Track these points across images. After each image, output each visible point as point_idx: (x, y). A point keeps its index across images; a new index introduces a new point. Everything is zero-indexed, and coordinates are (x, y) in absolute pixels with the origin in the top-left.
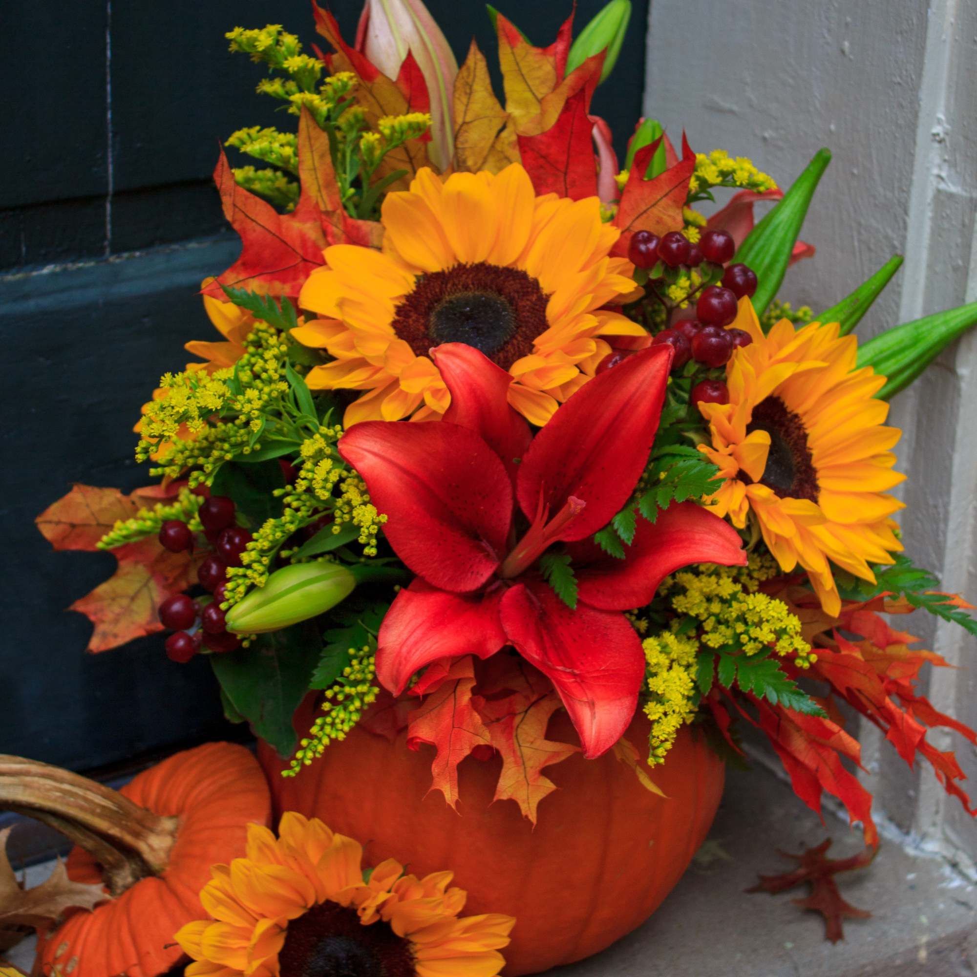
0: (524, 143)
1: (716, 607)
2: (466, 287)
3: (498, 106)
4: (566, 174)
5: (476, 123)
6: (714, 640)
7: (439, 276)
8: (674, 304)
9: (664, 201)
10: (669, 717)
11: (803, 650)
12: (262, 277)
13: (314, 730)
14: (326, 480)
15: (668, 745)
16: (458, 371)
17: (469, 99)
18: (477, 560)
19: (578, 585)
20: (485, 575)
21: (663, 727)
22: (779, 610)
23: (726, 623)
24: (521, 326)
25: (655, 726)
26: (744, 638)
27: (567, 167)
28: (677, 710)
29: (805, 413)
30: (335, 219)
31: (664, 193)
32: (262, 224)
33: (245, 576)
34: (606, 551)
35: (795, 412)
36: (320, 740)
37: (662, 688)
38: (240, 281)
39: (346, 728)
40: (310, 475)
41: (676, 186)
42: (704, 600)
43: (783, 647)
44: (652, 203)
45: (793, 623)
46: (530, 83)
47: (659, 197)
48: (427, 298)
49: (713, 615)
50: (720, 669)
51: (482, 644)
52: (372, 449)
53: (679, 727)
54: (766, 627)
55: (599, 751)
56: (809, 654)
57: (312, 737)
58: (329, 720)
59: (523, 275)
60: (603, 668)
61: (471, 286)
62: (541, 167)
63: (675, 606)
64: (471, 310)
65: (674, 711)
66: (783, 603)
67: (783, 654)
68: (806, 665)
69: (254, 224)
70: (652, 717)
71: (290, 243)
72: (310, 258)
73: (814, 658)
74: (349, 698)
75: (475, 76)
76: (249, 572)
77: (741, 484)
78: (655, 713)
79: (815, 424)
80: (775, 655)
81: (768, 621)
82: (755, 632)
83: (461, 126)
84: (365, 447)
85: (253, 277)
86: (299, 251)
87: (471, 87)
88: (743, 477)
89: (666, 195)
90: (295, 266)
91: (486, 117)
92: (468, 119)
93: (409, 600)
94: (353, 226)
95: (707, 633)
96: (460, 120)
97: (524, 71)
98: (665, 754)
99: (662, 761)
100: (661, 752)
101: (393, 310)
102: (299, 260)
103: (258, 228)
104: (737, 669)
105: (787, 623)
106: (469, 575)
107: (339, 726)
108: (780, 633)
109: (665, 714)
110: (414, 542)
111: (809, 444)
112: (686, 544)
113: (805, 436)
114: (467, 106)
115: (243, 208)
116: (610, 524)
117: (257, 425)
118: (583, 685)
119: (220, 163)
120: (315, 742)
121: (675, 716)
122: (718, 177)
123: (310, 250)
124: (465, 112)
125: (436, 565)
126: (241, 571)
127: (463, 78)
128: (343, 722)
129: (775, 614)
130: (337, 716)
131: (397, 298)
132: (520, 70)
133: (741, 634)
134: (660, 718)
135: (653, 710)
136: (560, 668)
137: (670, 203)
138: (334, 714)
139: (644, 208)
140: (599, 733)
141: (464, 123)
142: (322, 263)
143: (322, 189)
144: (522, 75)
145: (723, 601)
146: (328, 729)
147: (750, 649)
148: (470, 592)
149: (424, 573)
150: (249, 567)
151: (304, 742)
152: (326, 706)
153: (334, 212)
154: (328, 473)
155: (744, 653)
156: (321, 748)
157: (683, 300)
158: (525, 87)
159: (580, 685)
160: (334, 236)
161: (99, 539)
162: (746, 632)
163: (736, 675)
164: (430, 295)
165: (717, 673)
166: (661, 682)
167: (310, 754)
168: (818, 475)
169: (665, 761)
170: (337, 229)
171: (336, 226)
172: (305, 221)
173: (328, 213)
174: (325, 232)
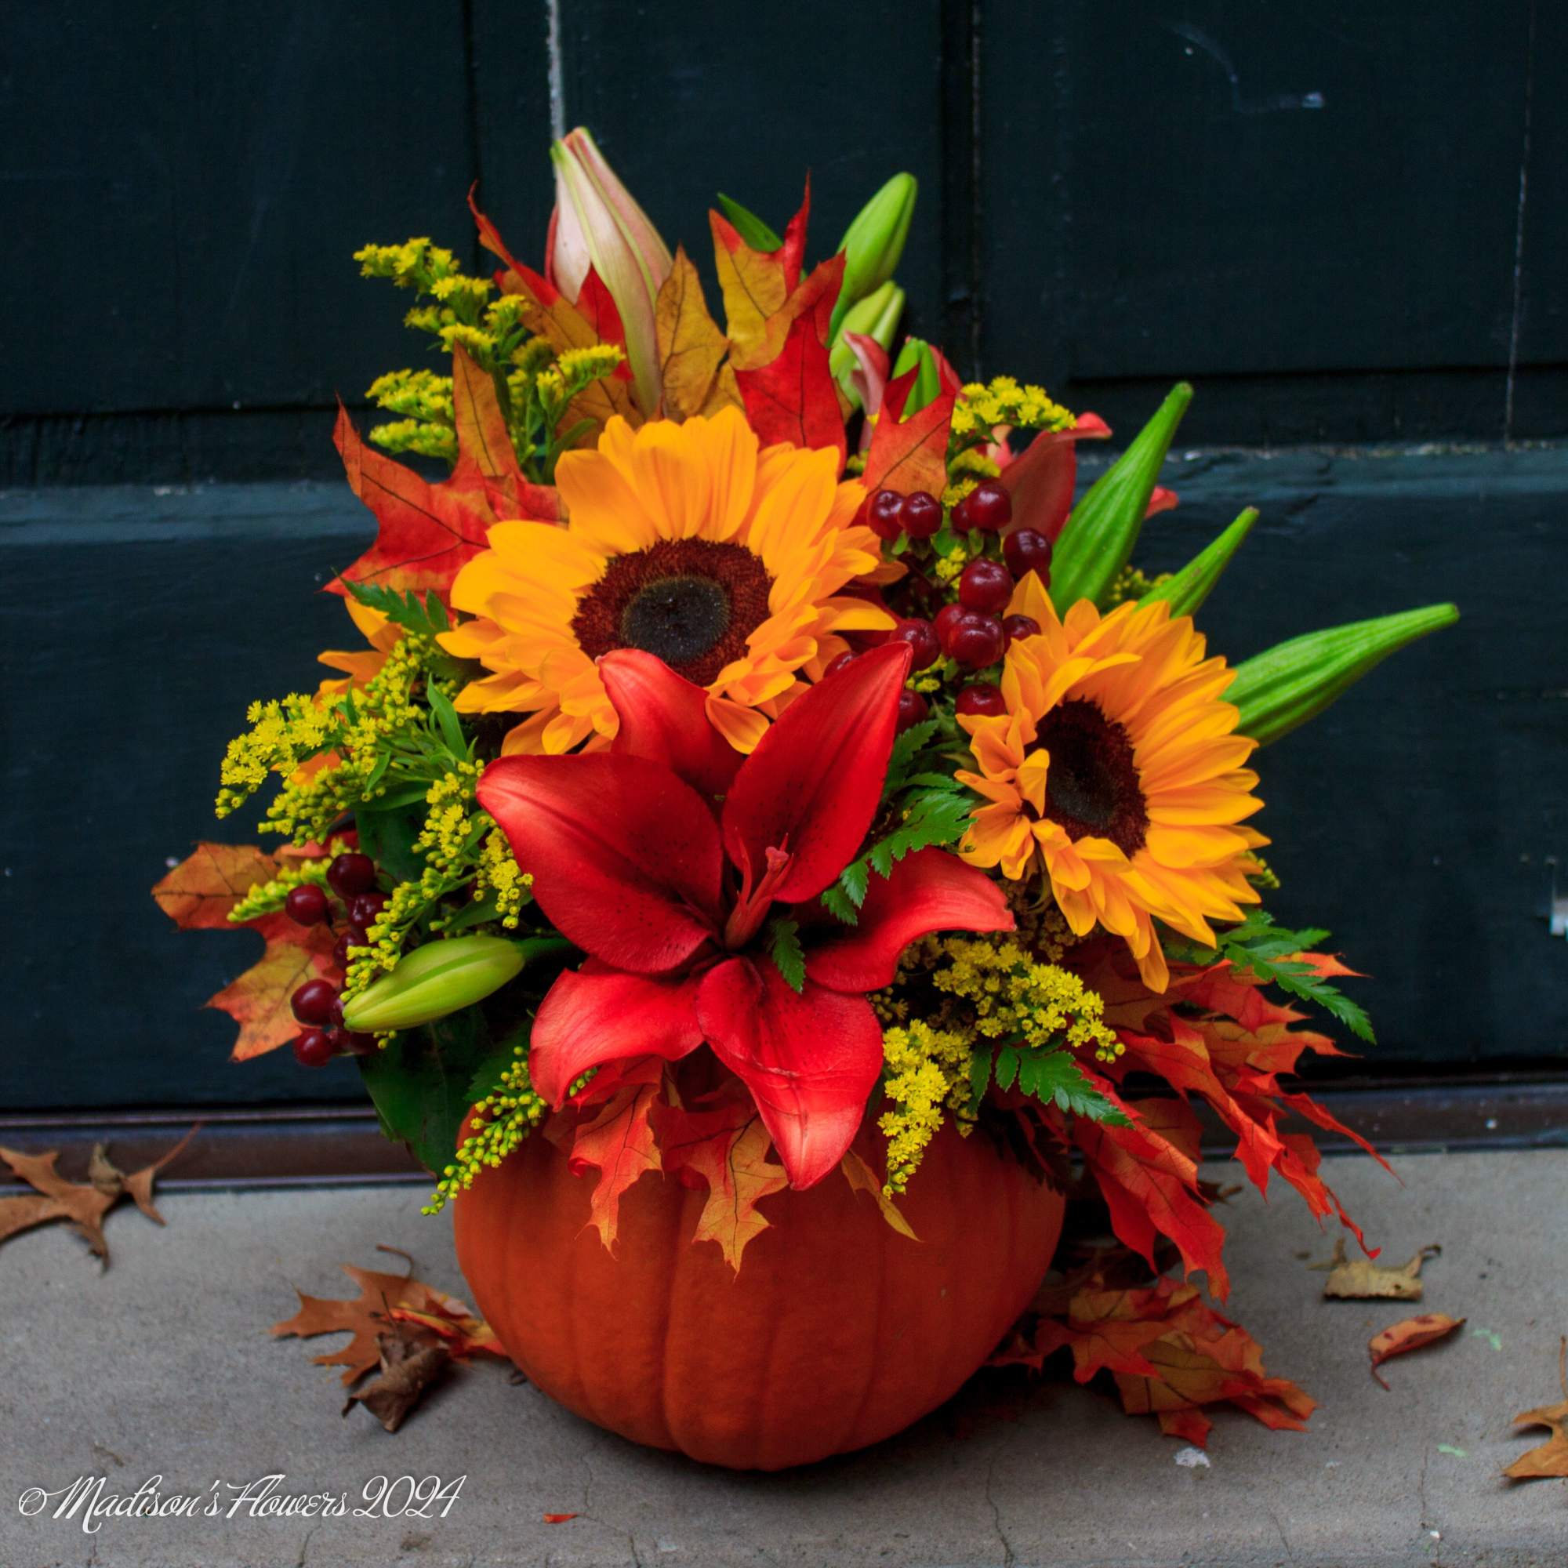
0: (743, 378)
1: (992, 985)
2: (671, 572)
3: (716, 331)
4: (801, 417)
5: (689, 354)
6: (990, 1028)
7: (638, 559)
8: (943, 584)
9: (921, 449)
10: (911, 1132)
11: (1104, 1039)
12: (407, 566)
13: (461, 1154)
14: (456, 833)
15: (911, 1169)
16: (632, 685)
17: (678, 322)
18: (678, 929)
19: (805, 961)
20: (688, 948)
21: (902, 1146)
22: (1070, 987)
23: (1008, 1004)
24: (736, 621)
25: (892, 1145)
26: (1028, 1024)
27: (802, 410)
28: (923, 1123)
29: (1130, 722)
30: (506, 487)
31: (921, 439)
32: (405, 497)
33: (370, 957)
34: (834, 915)
35: (1116, 721)
36: (468, 1166)
37: (902, 1095)
38: (377, 573)
39: (503, 1151)
40: (436, 826)
41: (934, 430)
42: (978, 975)
43: (1078, 1035)
44: (907, 452)
45: (1092, 1002)
46: (756, 298)
47: (914, 445)
48: (620, 587)
49: (991, 994)
50: (998, 1064)
51: (672, 1039)
52: (518, 791)
53: (925, 1144)
54: (1053, 1010)
55: (811, 1178)
56: (1114, 1043)
57: (460, 1163)
58: (480, 1141)
59: (745, 553)
60: (830, 1068)
61: (677, 570)
62: (770, 409)
63: (936, 984)
64: (675, 601)
65: (918, 1124)
66: (1077, 977)
67: (1077, 1044)
68: (1111, 1058)
69: (393, 498)
70: (888, 1133)
71: (443, 520)
72: (472, 537)
73: (1120, 1048)
74: (508, 1111)
75: (683, 293)
76: (374, 952)
77: (1026, 820)
78: (892, 1127)
79: (1141, 737)
80: (1068, 1046)
81: (1056, 1001)
82: (1041, 1016)
83: (669, 359)
84: (508, 788)
85: (396, 567)
86: (457, 529)
87: (679, 308)
88: (1028, 810)
89: (923, 442)
90: (452, 550)
91: (701, 346)
92: (677, 349)
93: (573, 986)
94: (534, 494)
95: (981, 1018)
96: (666, 351)
97: (748, 284)
98: (905, 1180)
99: (902, 1189)
100: (900, 1177)
101: (575, 605)
102: (458, 542)
103: (399, 503)
104: (1019, 1066)
105: (1082, 1003)
106: (665, 948)
107: (494, 1149)
108: (1072, 1018)
109: (907, 1128)
110: (580, 910)
111: (1135, 763)
112: (933, 904)
113: (1131, 752)
114: (675, 332)
115: (376, 478)
116: (839, 880)
117: (369, 764)
118: (798, 1093)
119: (339, 422)
120: (462, 1169)
121: (920, 1130)
122: (999, 413)
123: (473, 528)
124: (673, 342)
125: (613, 938)
126: (363, 951)
127: (667, 296)
128: (500, 1142)
129: (1065, 992)
130: (492, 1136)
131: (583, 589)
132: (742, 282)
133: (1023, 1018)
134: (899, 1133)
135: (890, 1124)
136: (775, 1070)
137: (929, 452)
138: (487, 1133)
139: (897, 460)
140: (810, 1154)
141: (672, 355)
142: (486, 546)
143: (488, 447)
144: (746, 289)
145: (1005, 977)
146: (479, 1153)
147: (1035, 1038)
148: (664, 972)
149: (596, 949)
150: (375, 945)
151: (449, 1170)
152: (476, 1123)
153: (503, 478)
154: (458, 823)
155: (1027, 1043)
156: (468, 1177)
157: (954, 578)
158: (749, 303)
159: (793, 1092)
160: (504, 508)
161: (231, 909)
162: (1030, 1016)
163: (1018, 1073)
164: (623, 583)
165: (994, 1069)
166: (902, 1087)
167: (455, 1185)
168: (1147, 804)
169: (907, 1190)
170: (509, 499)
171: (507, 496)
172: (465, 491)
173: (495, 479)
174: (492, 504)
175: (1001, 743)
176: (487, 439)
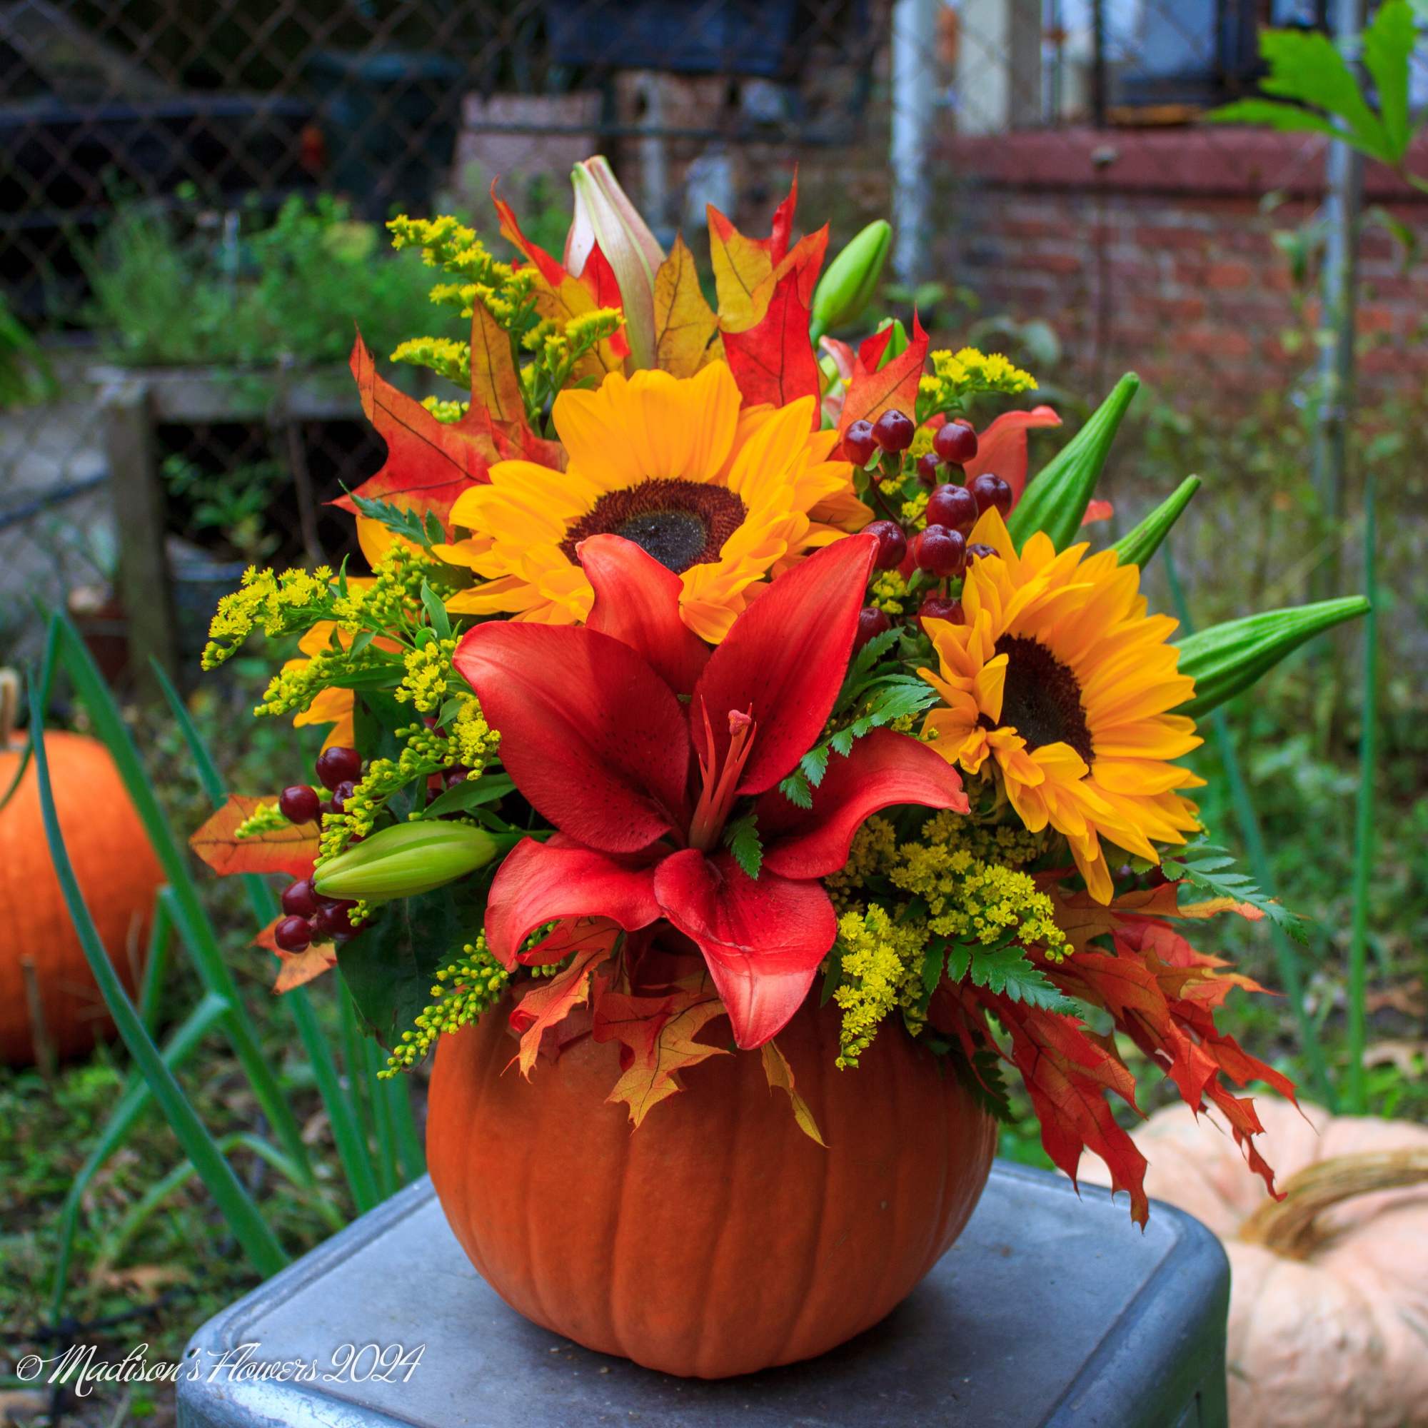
0: (733, 343)
1: (946, 886)
2: (656, 506)
3: (708, 310)
4: (781, 378)
5: (682, 331)
6: (943, 926)
7: (627, 495)
8: (909, 522)
9: (892, 397)
10: (866, 1005)
11: (1054, 938)
12: (413, 492)
13: (420, 1021)
14: (428, 690)
15: (864, 1043)
17: (674, 301)
18: (643, 819)
19: (763, 850)
20: (650, 836)
21: (856, 1018)
22: (1023, 886)
23: (960, 908)
24: (712, 543)
25: (847, 1016)
26: (979, 922)
27: (782, 371)
28: (878, 998)
29: (1078, 666)
30: (512, 431)
31: (895, 385)
32: (415, 429)
33: (344, 825)
35: (1066, 664)
36: (424, 1031)
37: (859, 970)
38: (385, 495)
39: (462, 1020)
40: (412, 684)
41: (907, 377)
42: (933, 876)
43: (1029, 932)
44: (879, 400)
45: (1042, 902)
46: (745, 282)
47: (886, 393)
48: (607, 518)
49: (944, 895)
50: (950, 961)
51: (627, 912)
52: (492, 658)
53: (880, 1020)
54: (1006, 907)
55: (758, 1039)
56: (1062, 944)
57: (416, 1029)
58: (439, 1009)
59: (726, 491)
60: (783, 945)
61: (661, 505)
62: (752, 371)
63: (892, 880)
64: (657, 530)
65: (873, 999)
66: (1029, 877)
67: (1027, 942)
68: (1060, 958)
69: (404, 428)
70: (843, 1005)
71: (450, 455)
72: (477, 475)
73: (1069, 949)
74: (471, 982)
75: (680, 276)
76: (348, 819)
78: (848, 1000)
79: (1087, 682)
80: (1019, 941)
81: (1008, 899)
82: (993, 914)
83: (664, 333)
84: (484, 655)
85: (402, 492)
86: (463, 465)
87: (676, 288)
89: (895, 389)
90: (457, 482)
91: (693, 324)
92: (672, 325)
93: (535, 851)
94: (538, 444)
95: (933, 917)
96: (661, 326)
97: (738, 269)
98: (859, 1053)
99: (855, 1062)
100: (852, 1050)
101: (565, 531)
102: (462, 476)
103: (409, 434)
104: (971, 960)
105: (1033, 902)
106: (629, 834)
107: (453, 1017)
108: (1023, 916)
109: (862, 1002)
110: (546, 779)
111: (1082, 702)
113: (1079, 692)
114: (671, 309)
115: (390, 408)
116: (800, 764)
118: (750, 961)
119: (356, 349)
120: (419, 1034)
121: (875, 1005)
123: (478, 467)
124: (669, 318)
125: (577, 812)
126: (337, 817)
127: (665, 276)
128: (460, 1011)
129: (1017, 890)
130: (452, 1006)
131: (571, 519)
132: (733, 268)
133: (976, 916)
134: (854, 1006)
135: (846, 997)
136: (730, 944)
137: (900, 398)
138: (447, 1002)
139: (870, 407)
140: (759, 1015)
141: (667, 329)
142: (485, 480)
144: (736, 274)
145: (958, 879)
146: (437, 1020)
147: (987, 935)
148: (625, 854)
149: (559, 820)
150: (351, 813)
151: (406, 1035)
152: (436, 990)
153: (510, 424)
155: (978, 940)
156: (424, 1042)
157: (919, 517)
158: (738, 286)
159: (746, 960)
160: (508, 451)
162: (982, 915)
163: (970, 966)
164: (610, 515)
165: (946, 965)
166: (859, 963)
167: (411, 1049)
168: (1092, 740)
169: (860, 1064)
170: (514, 444)
171: (513, 440)
172: (475, 434)
173: (502, 423)
174: (498, 446)
175: (962, 650)
176: (498, 391)
